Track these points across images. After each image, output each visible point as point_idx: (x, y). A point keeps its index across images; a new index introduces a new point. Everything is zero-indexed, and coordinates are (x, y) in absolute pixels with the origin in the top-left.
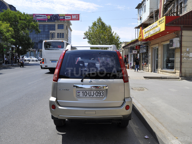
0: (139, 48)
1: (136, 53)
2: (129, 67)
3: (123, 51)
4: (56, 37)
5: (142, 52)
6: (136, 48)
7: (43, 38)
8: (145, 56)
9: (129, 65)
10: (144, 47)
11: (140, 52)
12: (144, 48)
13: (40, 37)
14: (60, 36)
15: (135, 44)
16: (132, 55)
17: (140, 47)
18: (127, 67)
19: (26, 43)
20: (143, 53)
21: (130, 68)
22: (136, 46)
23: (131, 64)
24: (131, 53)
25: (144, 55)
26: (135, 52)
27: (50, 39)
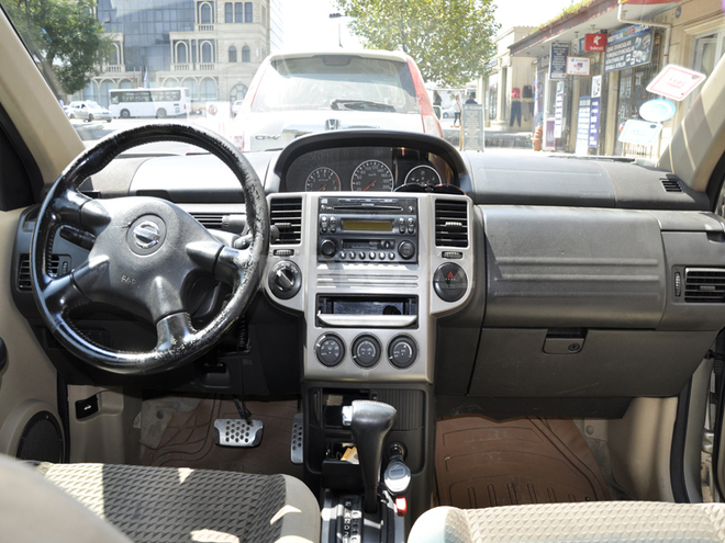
0: (604, 43)
1: (585, 70)
2: (541, 141)
3: (505, 70)
4: (221, 19)
5: (619, 65)
6: (587, 48)
7: (167, 25)
8: (634, 87)
9: (541, 131)
10: (633, 39)
11: (608, 68)
12: (633, 43)
13: (155, 22)
14: (238, 14)
15: (585, 27)
16: (560, 86)
17: (610, 40)
18: (534, 139)
19: (76, 39)
20: (620, 74)
21: (549, 144)
22: (590, 38)
23: (551, 125)
24: (555, 75)
25: (629, 83)
26: (580, 65)
27: (196, 27)
